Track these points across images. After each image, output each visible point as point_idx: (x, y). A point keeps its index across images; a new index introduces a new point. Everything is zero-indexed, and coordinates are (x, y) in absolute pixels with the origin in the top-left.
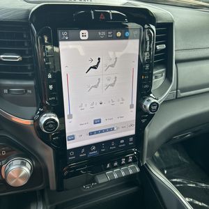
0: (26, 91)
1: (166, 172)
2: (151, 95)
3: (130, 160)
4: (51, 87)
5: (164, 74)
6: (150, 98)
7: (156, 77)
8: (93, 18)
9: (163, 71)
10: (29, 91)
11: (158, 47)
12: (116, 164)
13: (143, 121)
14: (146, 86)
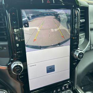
0: (3, 48)
1: (83, 88)
2: (78, 48)
3: (67, 87)
4: (18, 45)
5: (84, 36)
6: (78, 50)
7: (80, 38)
8: (43, 2)
9: (84, 35)
10: (5, 48)
11: (81, 21)
12: (59, 90)
13: (74, 64)
14: (76, 43)
